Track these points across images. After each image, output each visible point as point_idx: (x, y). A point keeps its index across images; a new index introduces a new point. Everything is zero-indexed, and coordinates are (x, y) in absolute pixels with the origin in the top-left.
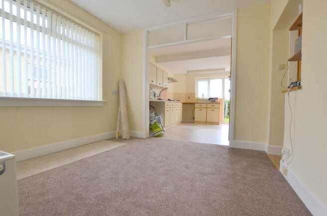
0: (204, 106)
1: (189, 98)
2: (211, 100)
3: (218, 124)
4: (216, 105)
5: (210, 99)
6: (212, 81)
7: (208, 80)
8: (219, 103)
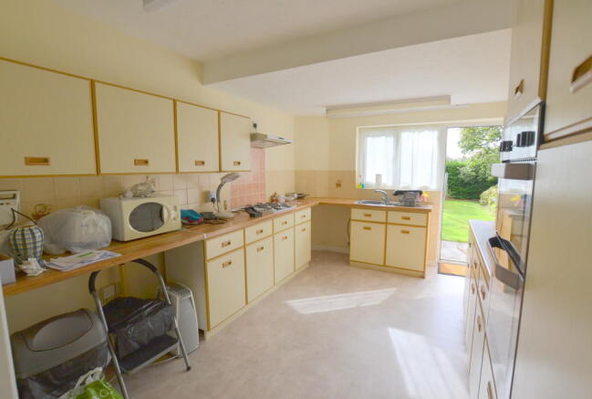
0: (380, 216)
1: (338, 185)
2: (401, 197)
3: (423, 277)
4: (416, 218)
5: (398, 193)
6: (405, 136)
7: (396, 132)
8: (427, 211)
